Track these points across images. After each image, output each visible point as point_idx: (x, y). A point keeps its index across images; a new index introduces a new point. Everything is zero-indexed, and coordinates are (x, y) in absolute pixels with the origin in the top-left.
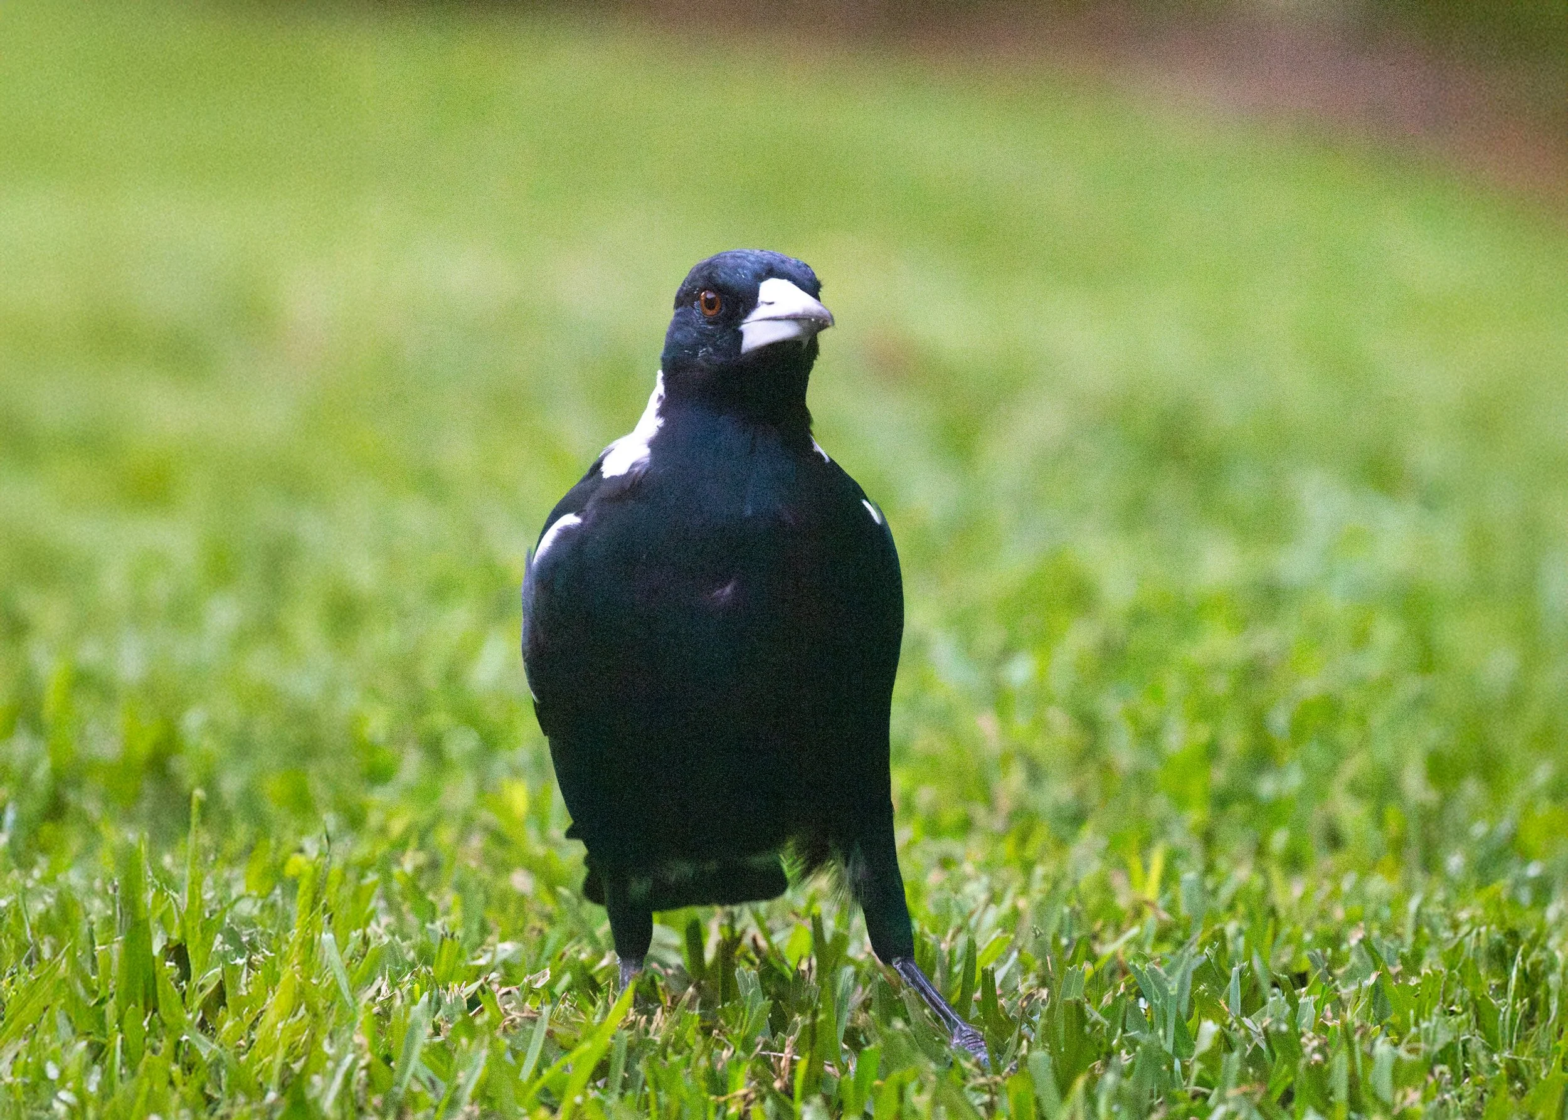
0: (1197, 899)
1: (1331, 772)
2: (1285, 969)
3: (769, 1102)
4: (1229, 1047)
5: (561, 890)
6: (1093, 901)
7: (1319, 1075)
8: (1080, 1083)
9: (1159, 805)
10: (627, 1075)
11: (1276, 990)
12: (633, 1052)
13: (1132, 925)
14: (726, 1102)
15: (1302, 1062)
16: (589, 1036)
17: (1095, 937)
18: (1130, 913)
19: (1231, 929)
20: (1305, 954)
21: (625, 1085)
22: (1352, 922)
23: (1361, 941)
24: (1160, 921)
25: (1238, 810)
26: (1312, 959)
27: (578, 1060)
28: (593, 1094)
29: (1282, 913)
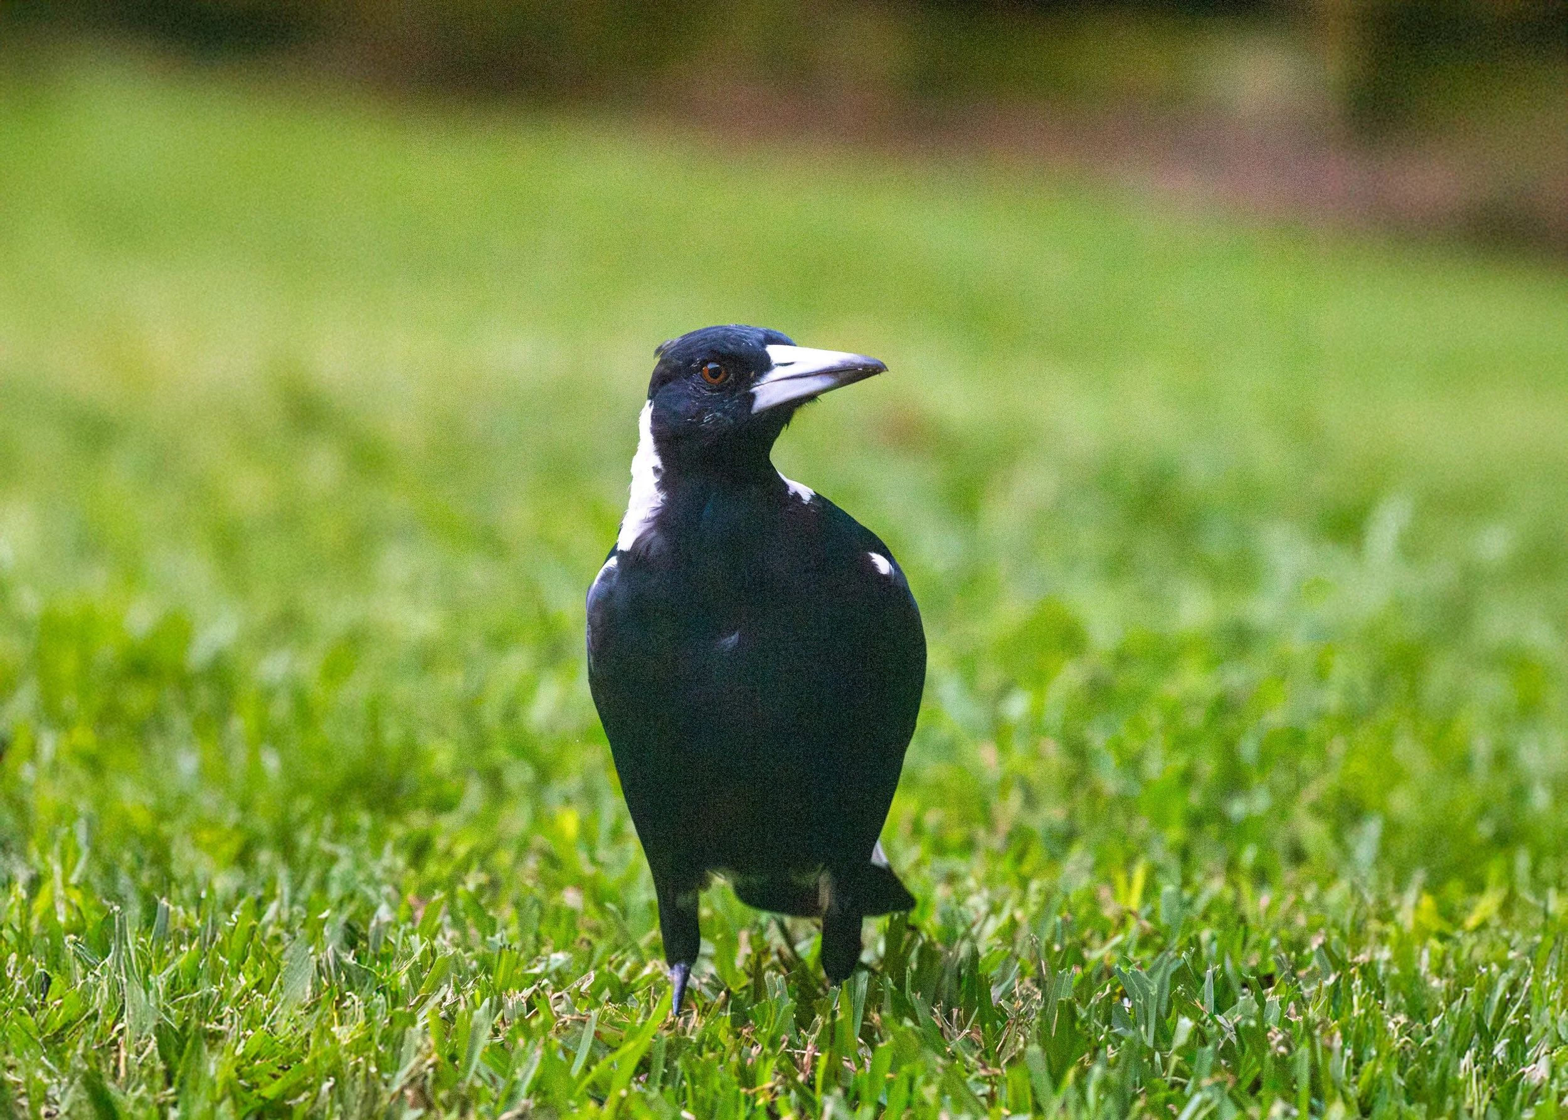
0: (1177, 910)
1: (1292, 795)
2: (1254, 971)
3: (793, 1093)
4: (1204, 1042)
5: (609, 905)
6: (1083, 912)
7: (1283, 1064)
8: (1071, 1074)
9: (1141, 826)
10: (666, 1071)
11: (1245, 990)
12: (673, 1049)
13: (1115, 935)
14: (754, 1095)
15: (1268, 1054)
16: (633, 1035)
17: (1084, 944)
18: (1116, 922)
19: (1205, 935)
20: (1271, 959)
21: (665, 1079)
22: (1313, 929)
23: (1320, 946)
24: (1143, 928)
25: (1212, 830)
26: (1279, 963)
27: (623, 1057)
28: (635, 1087)
29: (1251, 922)
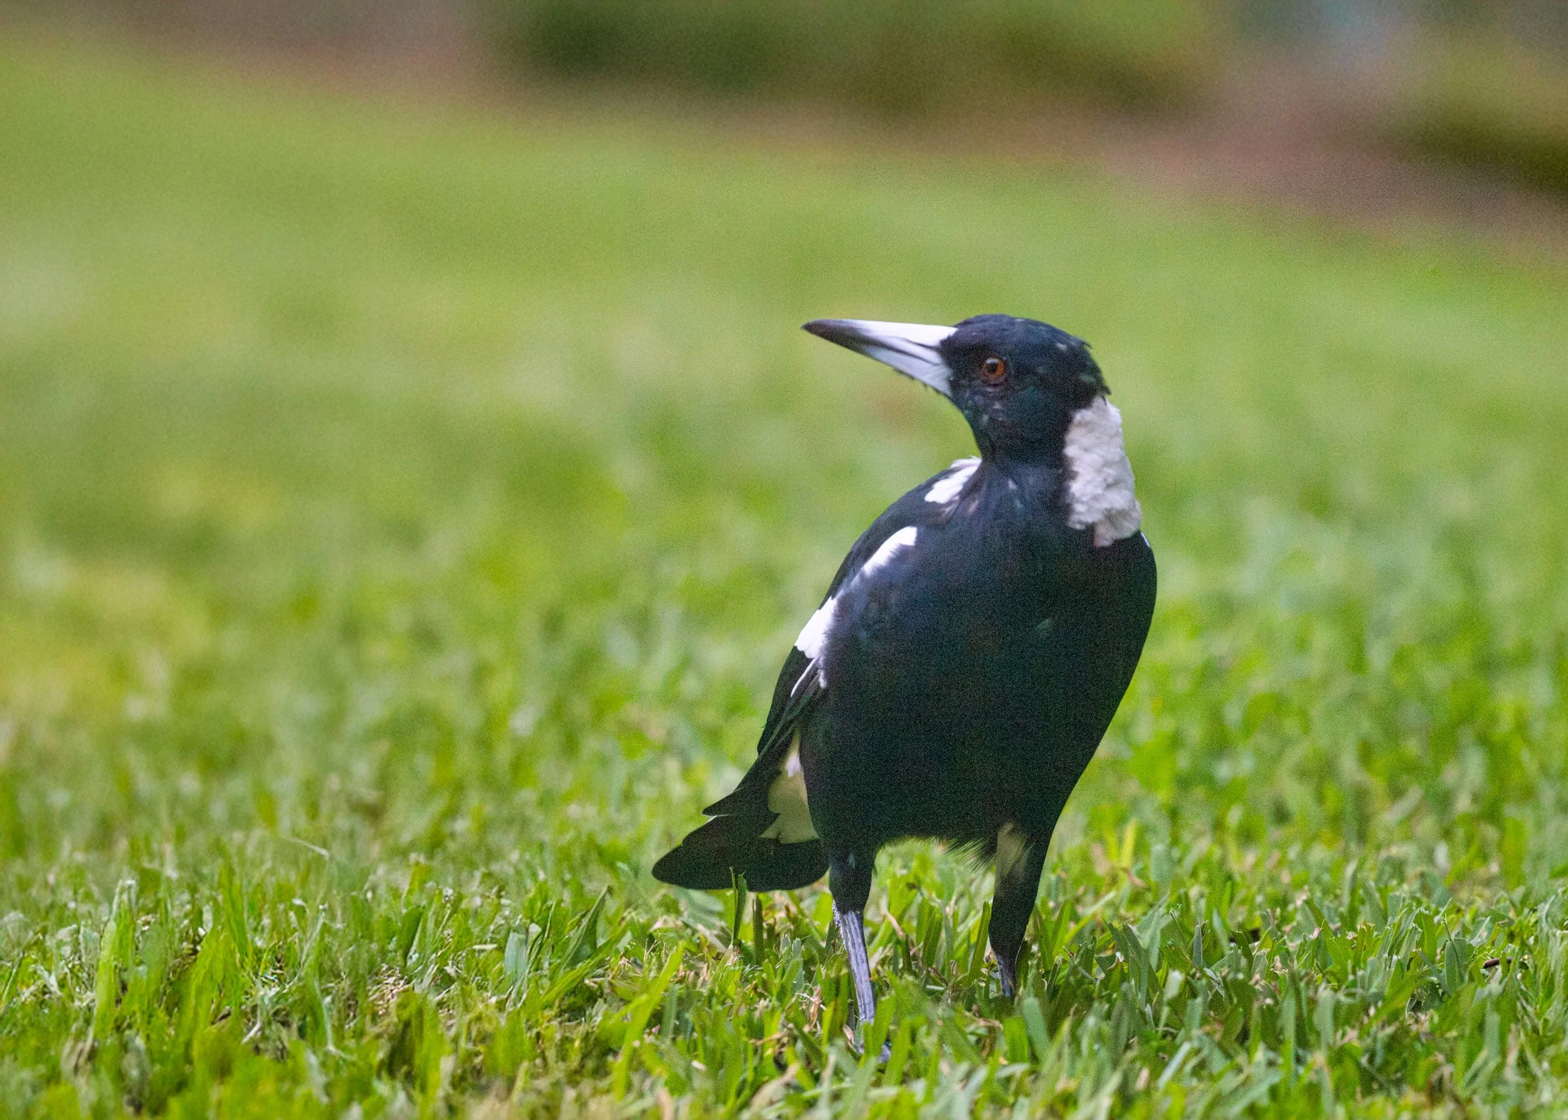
0: (1166, 867)
1: (1277, 758)
2: (1241, 926)
3: (800, 1045)
4: (1194, 995)
5: (620, 864)
6: (1076, 869)
7: (1271, 1015)
8: (1066, 1026)
9: (1132, 788)
10: (677, 1023)
11: (1233, 945)
12: (683, 1002)
13: (1107, 892)
14: (763, 1046)
15: (1256, 1006)
16: (646, 989)
17: (1078, 900)
18: (1108, 880)
19: (1194, 892)
20: (1257, 913)
21: (677, 1030)
22: (1298, 886)
23: (1307, 902)
24: (1134, 886)
25: (1199, 792)
26: (1264, 917)
27: (637, 1008)
28: (649, 1039)
29: (1237, 878)
